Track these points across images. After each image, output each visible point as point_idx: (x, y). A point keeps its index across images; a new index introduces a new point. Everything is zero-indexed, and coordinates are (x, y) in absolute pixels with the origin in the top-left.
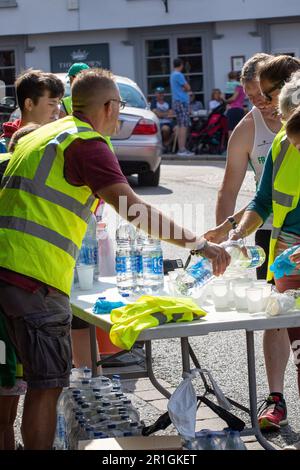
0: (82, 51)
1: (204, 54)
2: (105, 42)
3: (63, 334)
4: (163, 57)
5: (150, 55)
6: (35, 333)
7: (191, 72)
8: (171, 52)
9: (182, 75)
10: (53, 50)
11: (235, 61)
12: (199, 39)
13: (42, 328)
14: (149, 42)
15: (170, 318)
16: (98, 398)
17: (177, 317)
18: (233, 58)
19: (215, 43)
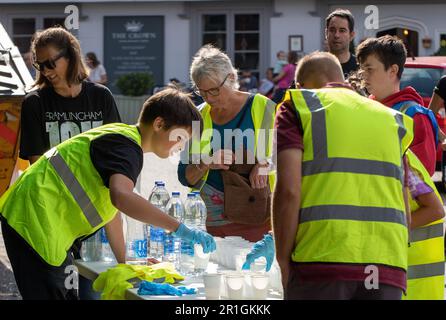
0: (136, 22)
1: (261, 32)
2: (161, 14)
4: (219, 32)
5: (206, 30)
7: (247, 49)
8: (228, 28)
10: (107, 19)
11: (293, 40)
12: (257, 16)
14: (206, 17)
18: (290, 37)
19: (273, 20)
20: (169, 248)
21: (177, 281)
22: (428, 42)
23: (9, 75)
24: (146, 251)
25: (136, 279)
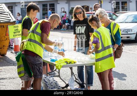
1: (55, 7)
3: (40, 66)
4: (46, 8)
5: (43, 7)
6: (34, 66)
9: (51, 12)
12: (54, 4)
13: (36, 65)
15: (69, 63)
16: (50, 81)
17: (70, 63)
19: (58, 5)
22: (91, 8)
23: (9, 17)
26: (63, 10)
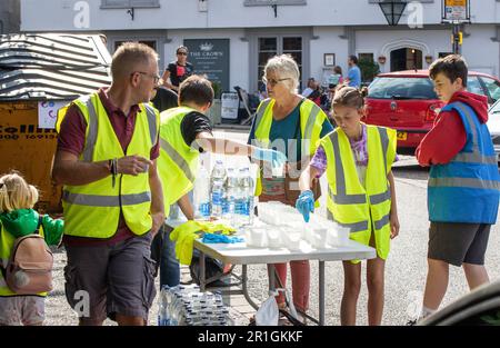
1: (303, 50)
2: (226, 37)
8: (278, 48)
10: (186, 41)
11: (327, 57)
12: (300, 39)
14: (261, 39)
18: (325, 55)
19: (312, 42)
20: (225, 209)
21: (231, 233)
22: (429, 58)
24: (209, 212)
25: (201, 231)
26: (330, 62)
